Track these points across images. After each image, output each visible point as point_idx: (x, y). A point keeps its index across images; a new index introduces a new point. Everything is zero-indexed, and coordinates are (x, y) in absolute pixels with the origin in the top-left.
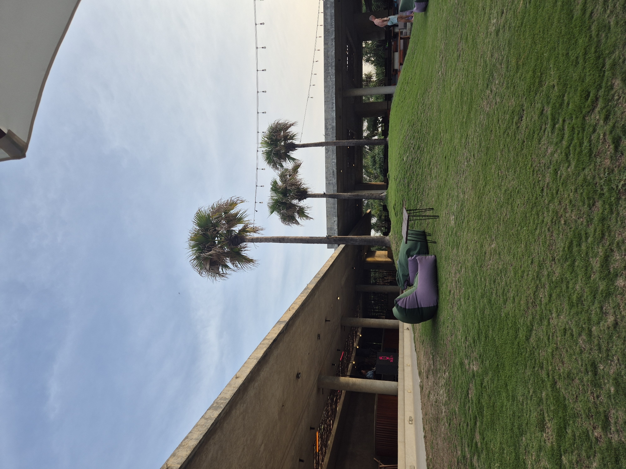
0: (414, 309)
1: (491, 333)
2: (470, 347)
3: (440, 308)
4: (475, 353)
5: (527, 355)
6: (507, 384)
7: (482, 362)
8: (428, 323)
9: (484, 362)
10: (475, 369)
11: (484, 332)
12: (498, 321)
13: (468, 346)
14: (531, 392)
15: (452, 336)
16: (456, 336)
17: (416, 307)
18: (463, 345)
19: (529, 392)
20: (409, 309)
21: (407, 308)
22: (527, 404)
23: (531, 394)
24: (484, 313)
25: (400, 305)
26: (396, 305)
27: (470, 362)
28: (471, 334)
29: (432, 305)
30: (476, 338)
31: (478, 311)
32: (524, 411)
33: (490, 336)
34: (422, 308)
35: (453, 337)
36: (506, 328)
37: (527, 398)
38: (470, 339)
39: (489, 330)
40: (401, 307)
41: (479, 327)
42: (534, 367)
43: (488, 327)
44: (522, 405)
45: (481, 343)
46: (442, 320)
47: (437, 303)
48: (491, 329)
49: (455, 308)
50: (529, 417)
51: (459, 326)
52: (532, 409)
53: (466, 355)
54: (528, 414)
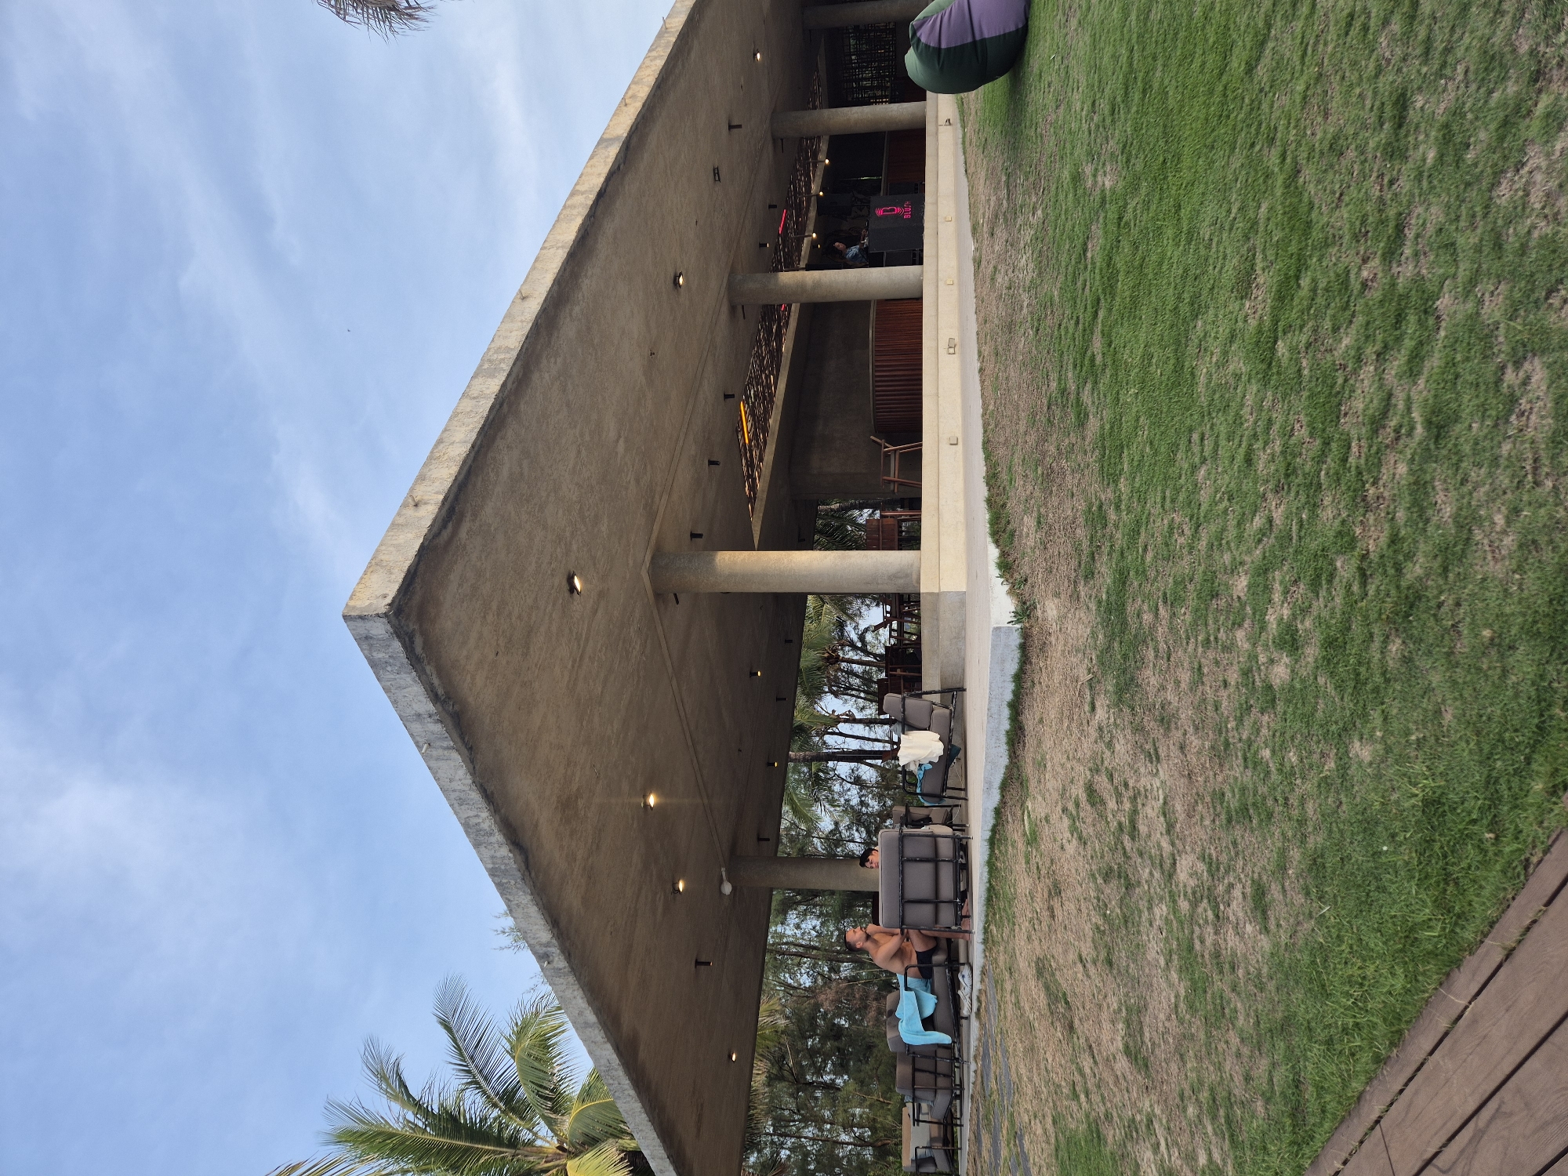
0: (963, 47)
1: (1158, 74)
2: (1101, 129)
3: (1033, 31)
4: (1111, 143)
5: (1241, 116)
6: (1180, 206)
7: (1128, 161)
8: (1001, 83)
9: (1133, 161)
10: (1108, 184)
11: (1140, 75)
12: (1182, 34)
13: (1098, 127)
14: (1234, 211)
15: (1057, 107)
16: (1069, 106)
17: (969, 40)
18: (1085, 127)
19: (1229, 211)
20: (948, 50)
21: (944, 46)
22: (1219, 243)
23: (1233, 215)
24: (1147, 18)
25: (923, 40)
26: (915, 40)
27: (1096, 170)
28: (1107, 91)
29: (1012, 28)
30: (1119, 99)
31: (1133, 17)
32: (1211, 261)
33: (1156, 86)
34: (983, 40)
35: (1061, 110)
36: (1199, 51)
37: (1222, 228)
38: (1104, 106)
39: (1154, 69)
40: (927, 46)
41: (1131, 65)
42: (1253, 145)
43: (1155, 59)
44: (1208, 247)
45: (1129, 111)
46: (1036, 71)
47: (1027, 19)
48: (1160, 62)
49: (1074, 23)
50: (1220, 272)
51: (1079, 74)
52: (1228, 251)
53: (1090, 153)
54: (1219, 266)
